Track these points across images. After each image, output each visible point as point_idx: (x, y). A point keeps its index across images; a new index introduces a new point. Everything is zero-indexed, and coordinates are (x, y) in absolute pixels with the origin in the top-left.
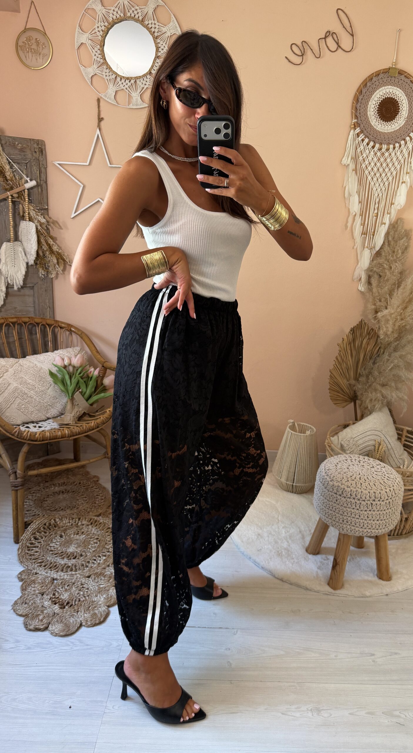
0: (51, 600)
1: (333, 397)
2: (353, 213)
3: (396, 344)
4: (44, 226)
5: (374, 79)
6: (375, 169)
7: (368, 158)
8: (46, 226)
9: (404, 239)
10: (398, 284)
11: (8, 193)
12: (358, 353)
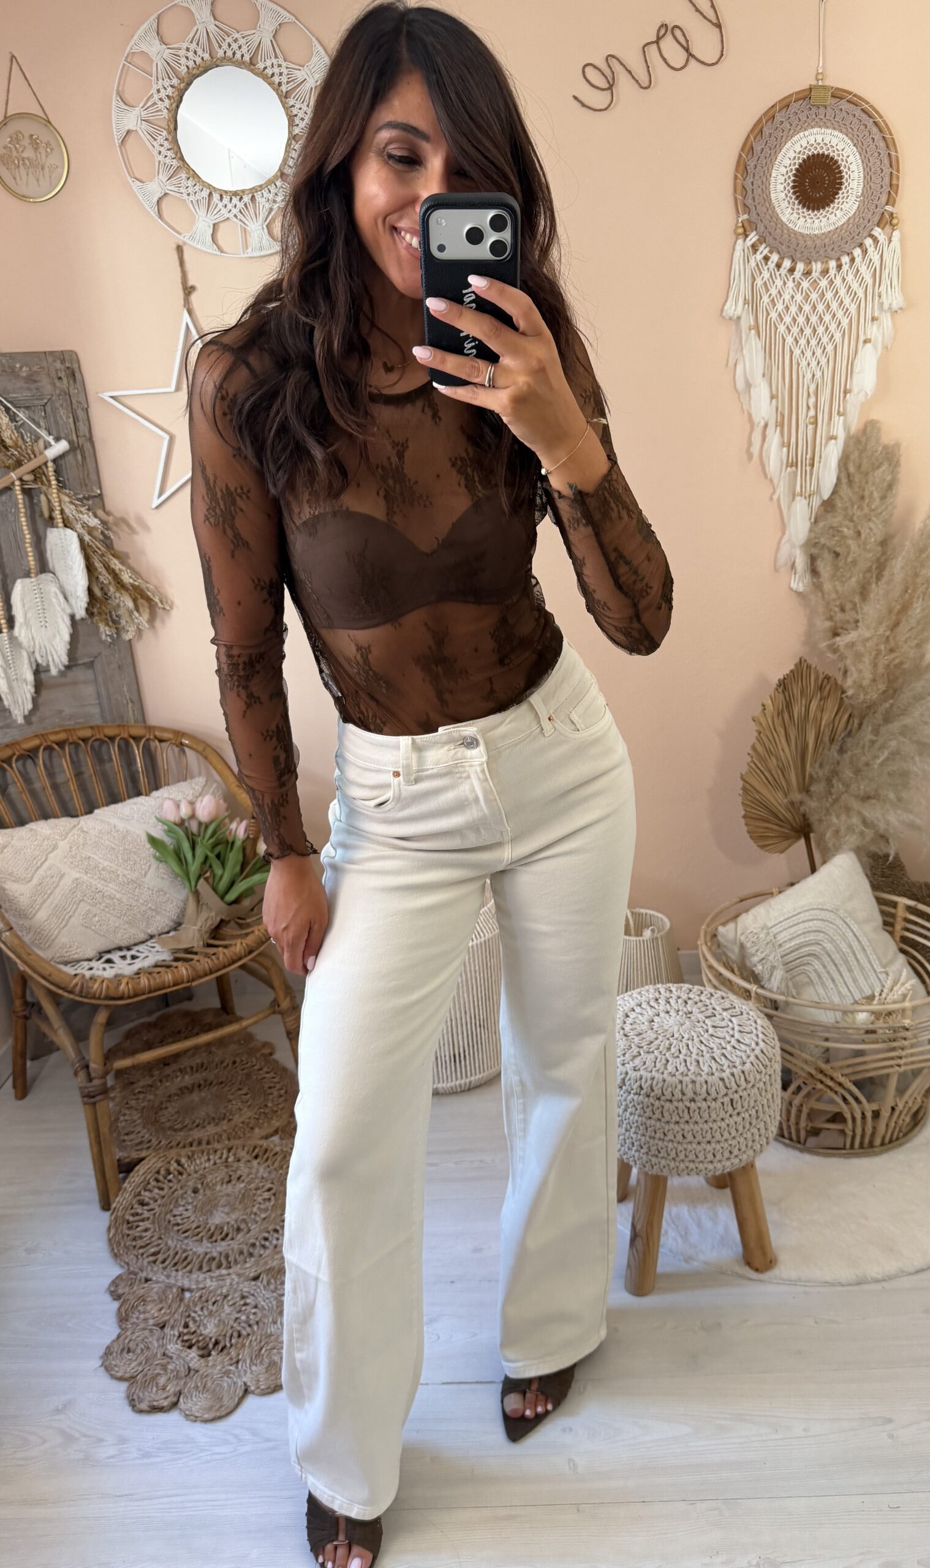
0: (181, 1339)
1: (755, 832)
2: (759, 423)
3: (887, 705)
4: (98, 534)
5: (778, 118)
6: (801, 320)
7: (781, 296)
8: (102, 533)
9: (884, 468)
10: (876, 568)
11: (12, 474)
12: (802, 731)
